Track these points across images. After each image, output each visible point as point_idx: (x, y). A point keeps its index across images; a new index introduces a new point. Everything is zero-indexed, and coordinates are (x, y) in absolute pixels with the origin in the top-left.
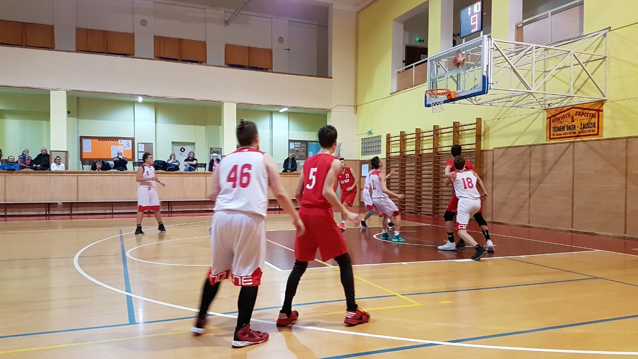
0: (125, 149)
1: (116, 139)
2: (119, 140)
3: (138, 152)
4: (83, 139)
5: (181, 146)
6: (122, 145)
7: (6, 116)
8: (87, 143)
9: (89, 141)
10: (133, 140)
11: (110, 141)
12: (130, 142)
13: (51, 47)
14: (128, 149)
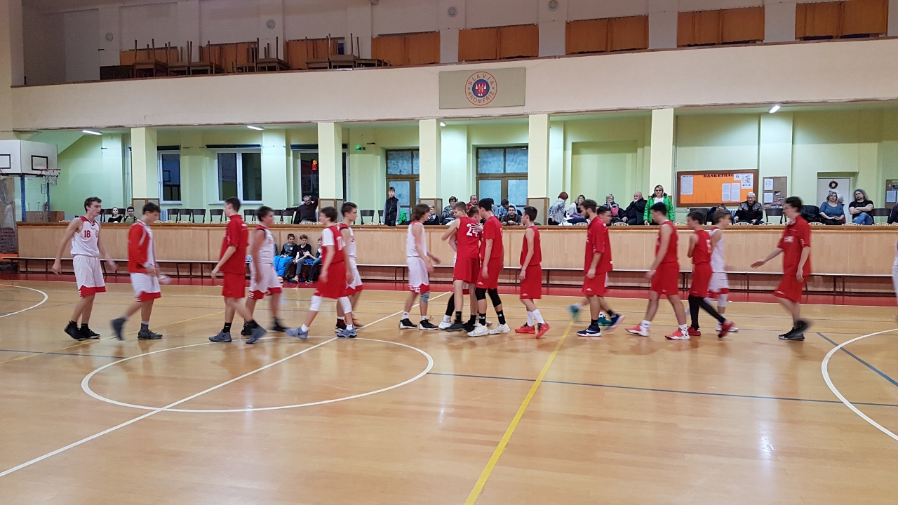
0: (743, 187)
1: (730, 173)
2: (735, 175)
3: (764, 191)
4: (682, 177)
5: (830, 178)
6: (739, 182)
7: (582, 150)
8: (687, 182)
9: (691, 178)
10: (756, 173)
11: (721, 177)
12: (751, 176)
13: (643, 48)
14: (748, 187)
